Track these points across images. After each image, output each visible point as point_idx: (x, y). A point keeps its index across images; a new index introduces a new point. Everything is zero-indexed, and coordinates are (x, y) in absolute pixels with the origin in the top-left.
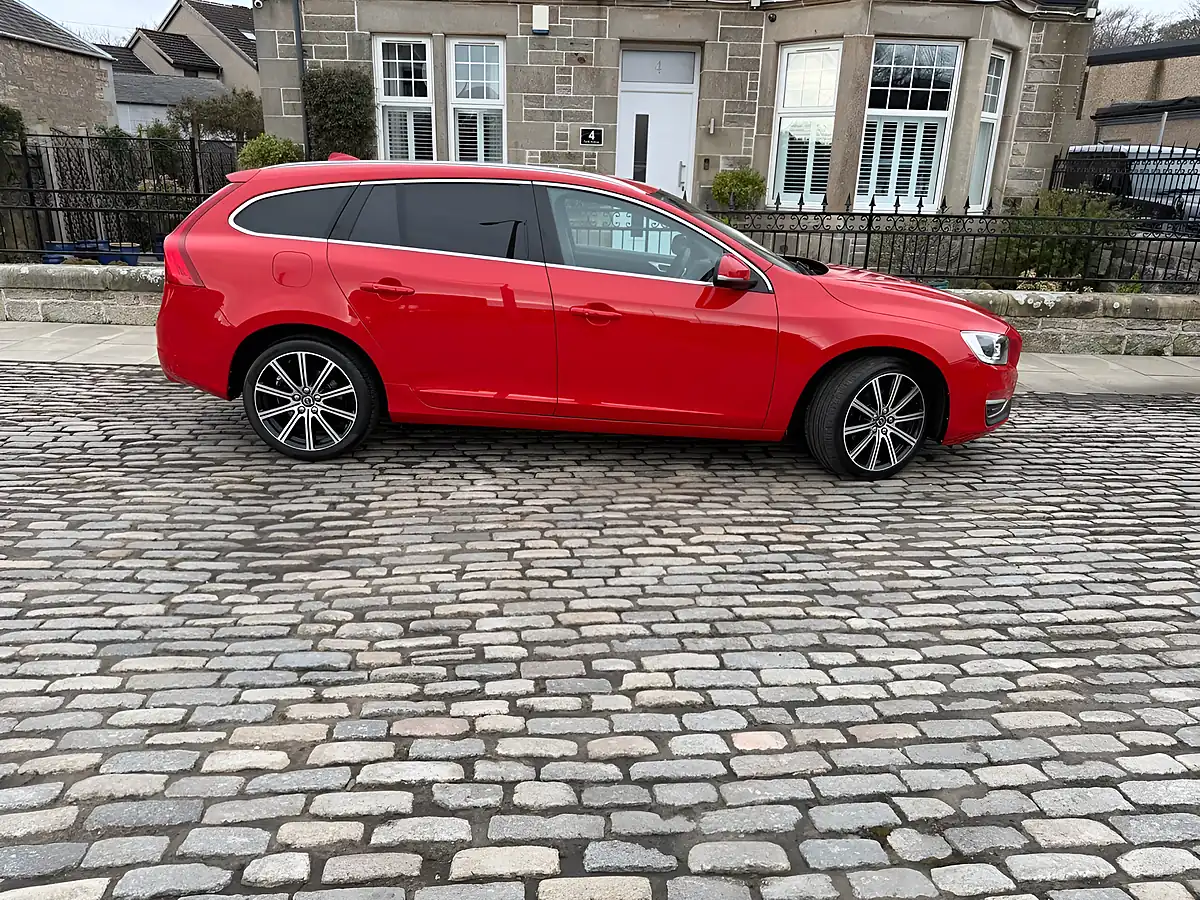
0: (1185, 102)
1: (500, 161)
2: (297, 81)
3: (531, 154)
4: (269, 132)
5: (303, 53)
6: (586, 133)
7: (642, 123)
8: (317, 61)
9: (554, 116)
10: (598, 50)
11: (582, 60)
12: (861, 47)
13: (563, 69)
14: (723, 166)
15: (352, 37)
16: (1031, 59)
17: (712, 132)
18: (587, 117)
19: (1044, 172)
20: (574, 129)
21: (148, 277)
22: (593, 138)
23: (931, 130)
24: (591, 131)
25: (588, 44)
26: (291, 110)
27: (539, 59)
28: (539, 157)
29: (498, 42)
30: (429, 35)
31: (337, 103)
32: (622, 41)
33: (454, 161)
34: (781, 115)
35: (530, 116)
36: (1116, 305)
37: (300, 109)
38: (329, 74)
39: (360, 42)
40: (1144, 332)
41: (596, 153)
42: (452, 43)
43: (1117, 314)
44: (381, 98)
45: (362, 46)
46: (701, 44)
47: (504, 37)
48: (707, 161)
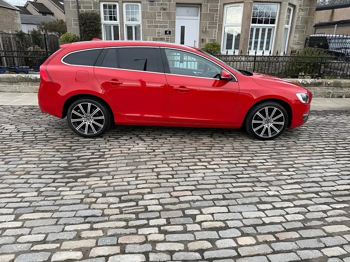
0: (342, 22)
1: (140, 40)
2: (77, 16)
3: (149, 38)
4: (68, 32)
5: (79, 7)
6: (166, 32)
7: (183, 28)
8: (83, 10)
9: (156, 27)
10: (170, 6)
11: (164, 9)
12: (249, 5)
13: (158, 12)
14: (207, 42)
15: (94, 2)
16: (299, 9)
17: (204, 31)
18: (166, 27)
19: (303, 43)
20: (163, 30)
21: (32, 77)
22: (168, 33)
23: (270, 30)
24: (168, 31)
25: (166, 4)
26: (75, 25)
27: (152, 9)
28: (152, 39)
29: (139, 4)
30: (118, 2)
31: (90, 23)
32: (177, 3)
33: (126, 40)
34: (225, 26)
35: (149, 26)
36: (329, 83)
37: (78, 25)
38: (87, 14)
39: (96, 4)
40: (337, 91)
41: (169, 38)
42: (124, 4)
43: (329, 85)
44: (103, 21)
45: (97, 5)
46: (201, 5)
47: (140, 2)
48: (203, 40)
